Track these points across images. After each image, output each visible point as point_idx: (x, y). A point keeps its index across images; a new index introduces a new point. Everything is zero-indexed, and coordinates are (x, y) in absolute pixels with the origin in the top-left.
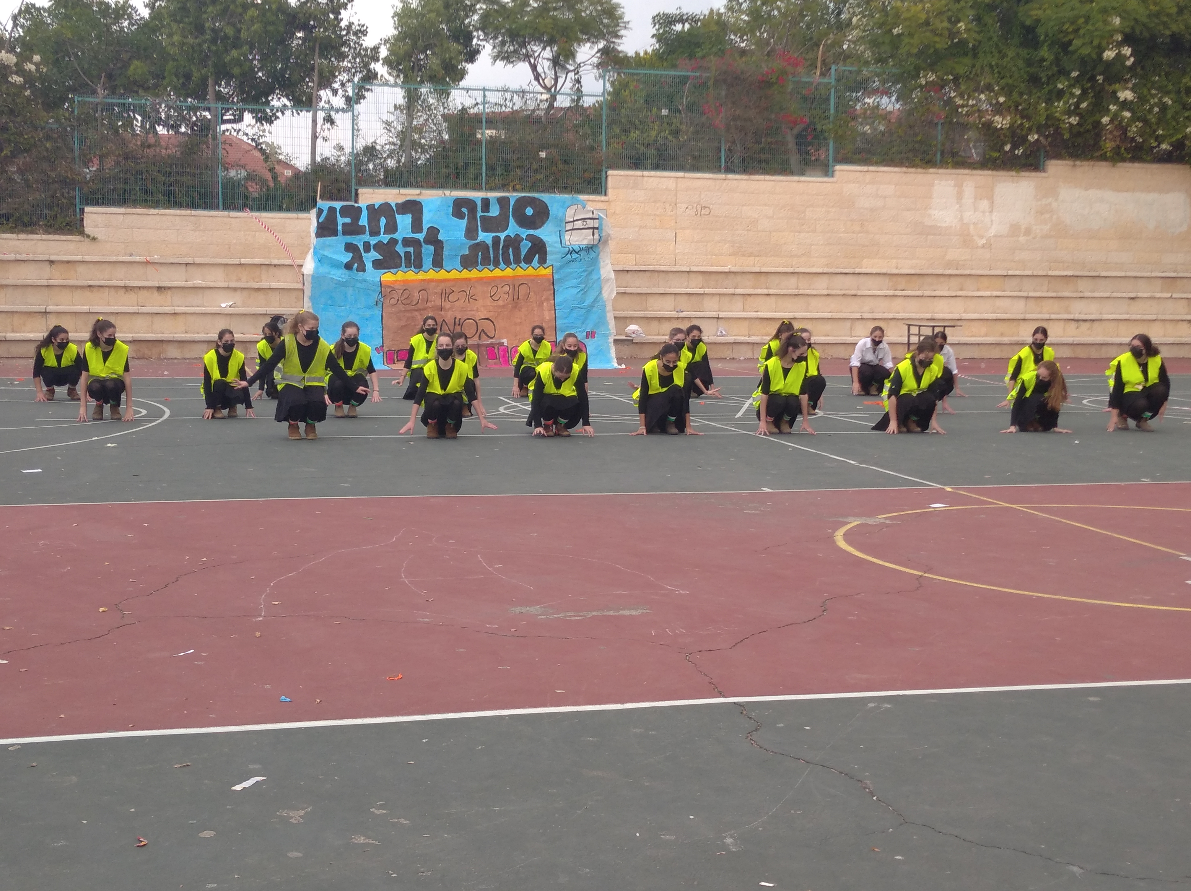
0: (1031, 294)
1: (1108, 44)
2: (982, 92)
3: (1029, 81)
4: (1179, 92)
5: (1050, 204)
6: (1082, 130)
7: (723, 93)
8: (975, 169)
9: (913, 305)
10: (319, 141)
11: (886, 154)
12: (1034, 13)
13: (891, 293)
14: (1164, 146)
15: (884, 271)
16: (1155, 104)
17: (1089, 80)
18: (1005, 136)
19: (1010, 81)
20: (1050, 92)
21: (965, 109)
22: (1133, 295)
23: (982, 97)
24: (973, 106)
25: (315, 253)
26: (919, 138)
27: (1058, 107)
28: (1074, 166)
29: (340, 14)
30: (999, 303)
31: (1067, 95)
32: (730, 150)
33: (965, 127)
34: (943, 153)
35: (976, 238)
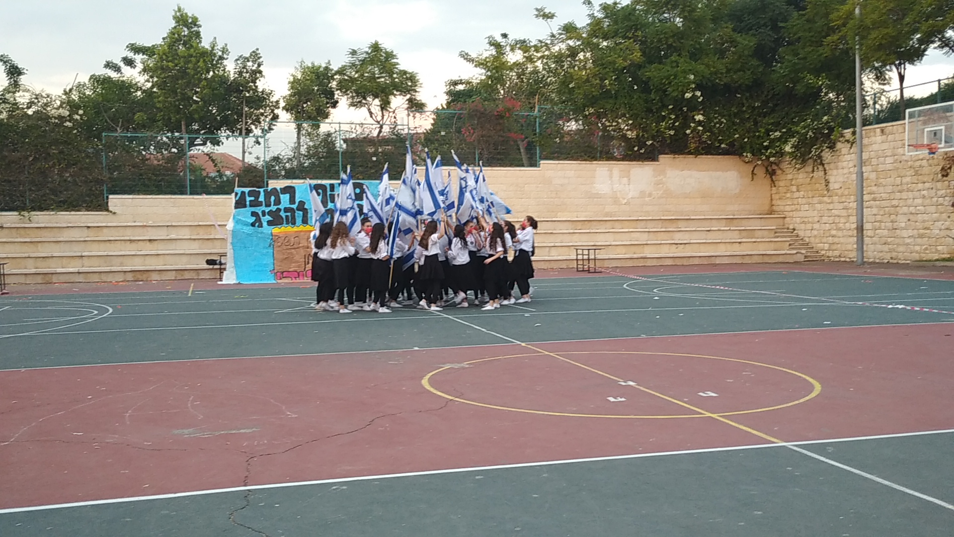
0: (651, 230)
1: (688, 90)
2: (620, 118)
3: (646, 111)
4: (730, 116)
5: (662, 179)
6: (677, 138)
7: (476, 122)
8: (619, 161)
9: (585, 237)
10: (247, 154)
11: (569, 154)
12: (647, 74)
13: (572, 231)
14: (723, 146)
15: (569, 219)
16: (717, 123)
17: (679, 110)
18: (634, 142)
19: (636, 112)
20: (658, 116)
21: (611, 128)
22: (709, 229)
23: (620, 121)
24: (615, 126)
25: (234, 218)
26: (586, 145)
27: (662, 125)
28: (674, 158)
29: (255, 83)
30: (633, 235)
31: (667, 119)
32: (481, 153)
33: (613, 138)
34: (601, 152)
35: (621, 199)
